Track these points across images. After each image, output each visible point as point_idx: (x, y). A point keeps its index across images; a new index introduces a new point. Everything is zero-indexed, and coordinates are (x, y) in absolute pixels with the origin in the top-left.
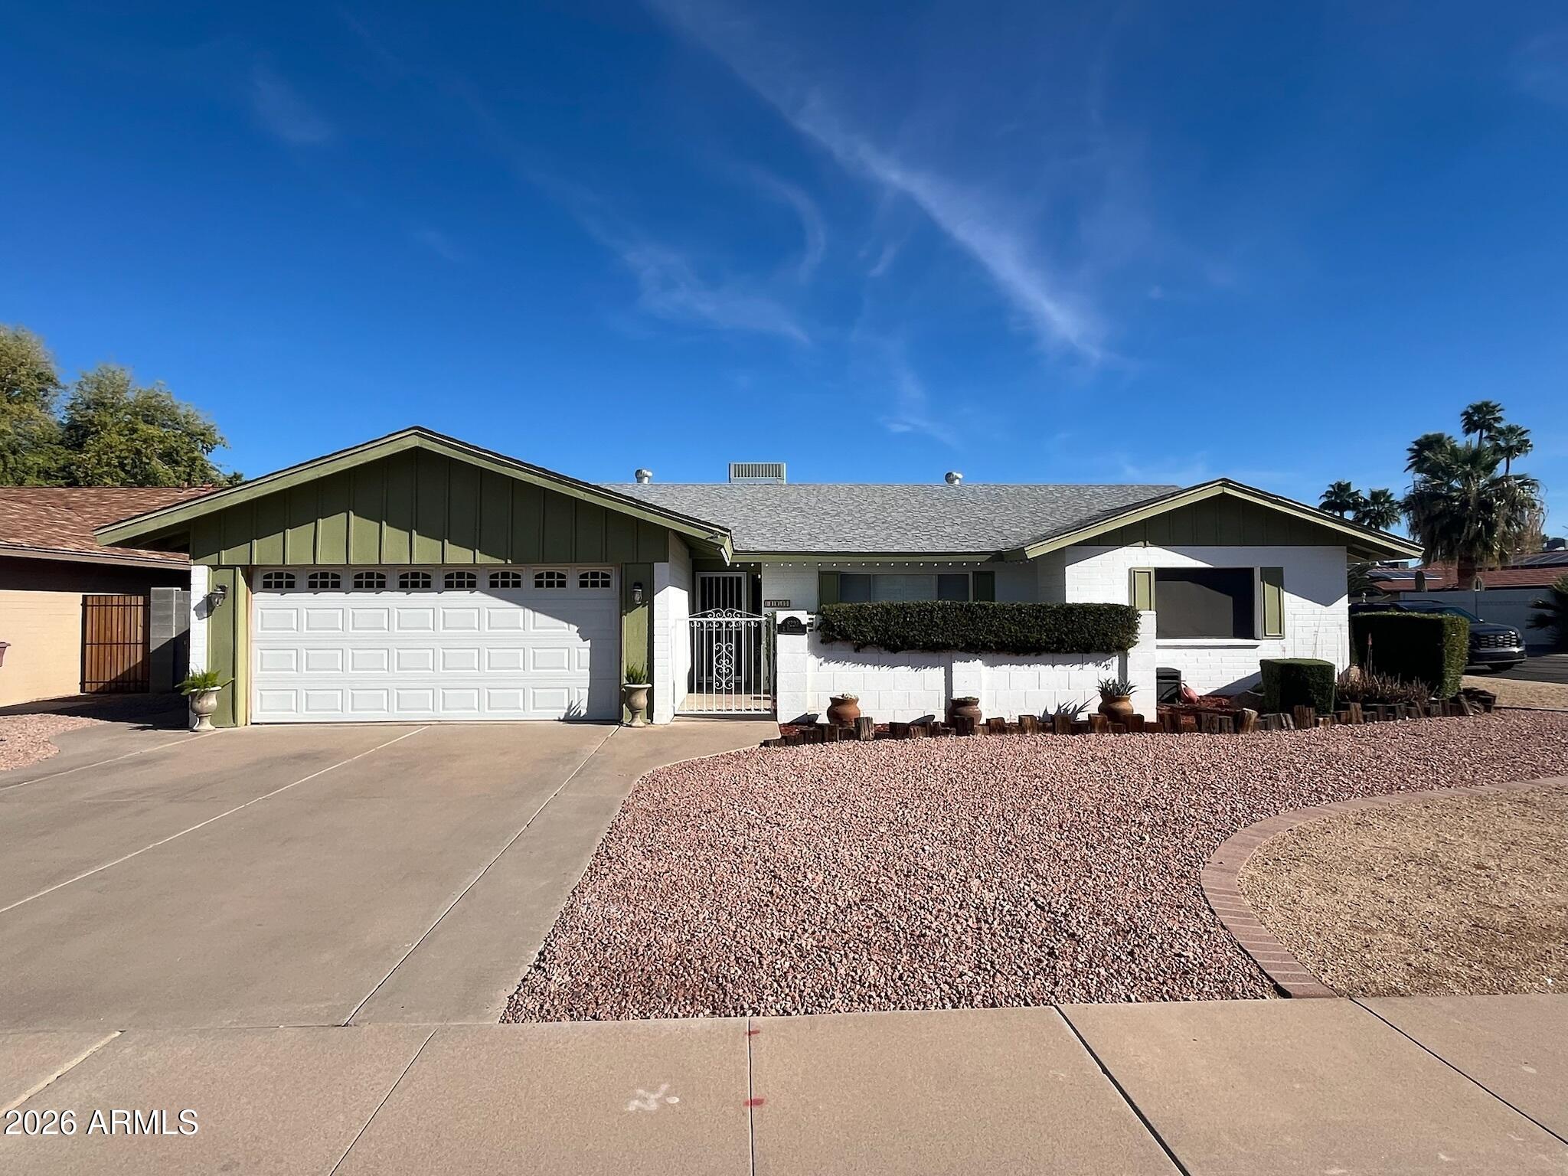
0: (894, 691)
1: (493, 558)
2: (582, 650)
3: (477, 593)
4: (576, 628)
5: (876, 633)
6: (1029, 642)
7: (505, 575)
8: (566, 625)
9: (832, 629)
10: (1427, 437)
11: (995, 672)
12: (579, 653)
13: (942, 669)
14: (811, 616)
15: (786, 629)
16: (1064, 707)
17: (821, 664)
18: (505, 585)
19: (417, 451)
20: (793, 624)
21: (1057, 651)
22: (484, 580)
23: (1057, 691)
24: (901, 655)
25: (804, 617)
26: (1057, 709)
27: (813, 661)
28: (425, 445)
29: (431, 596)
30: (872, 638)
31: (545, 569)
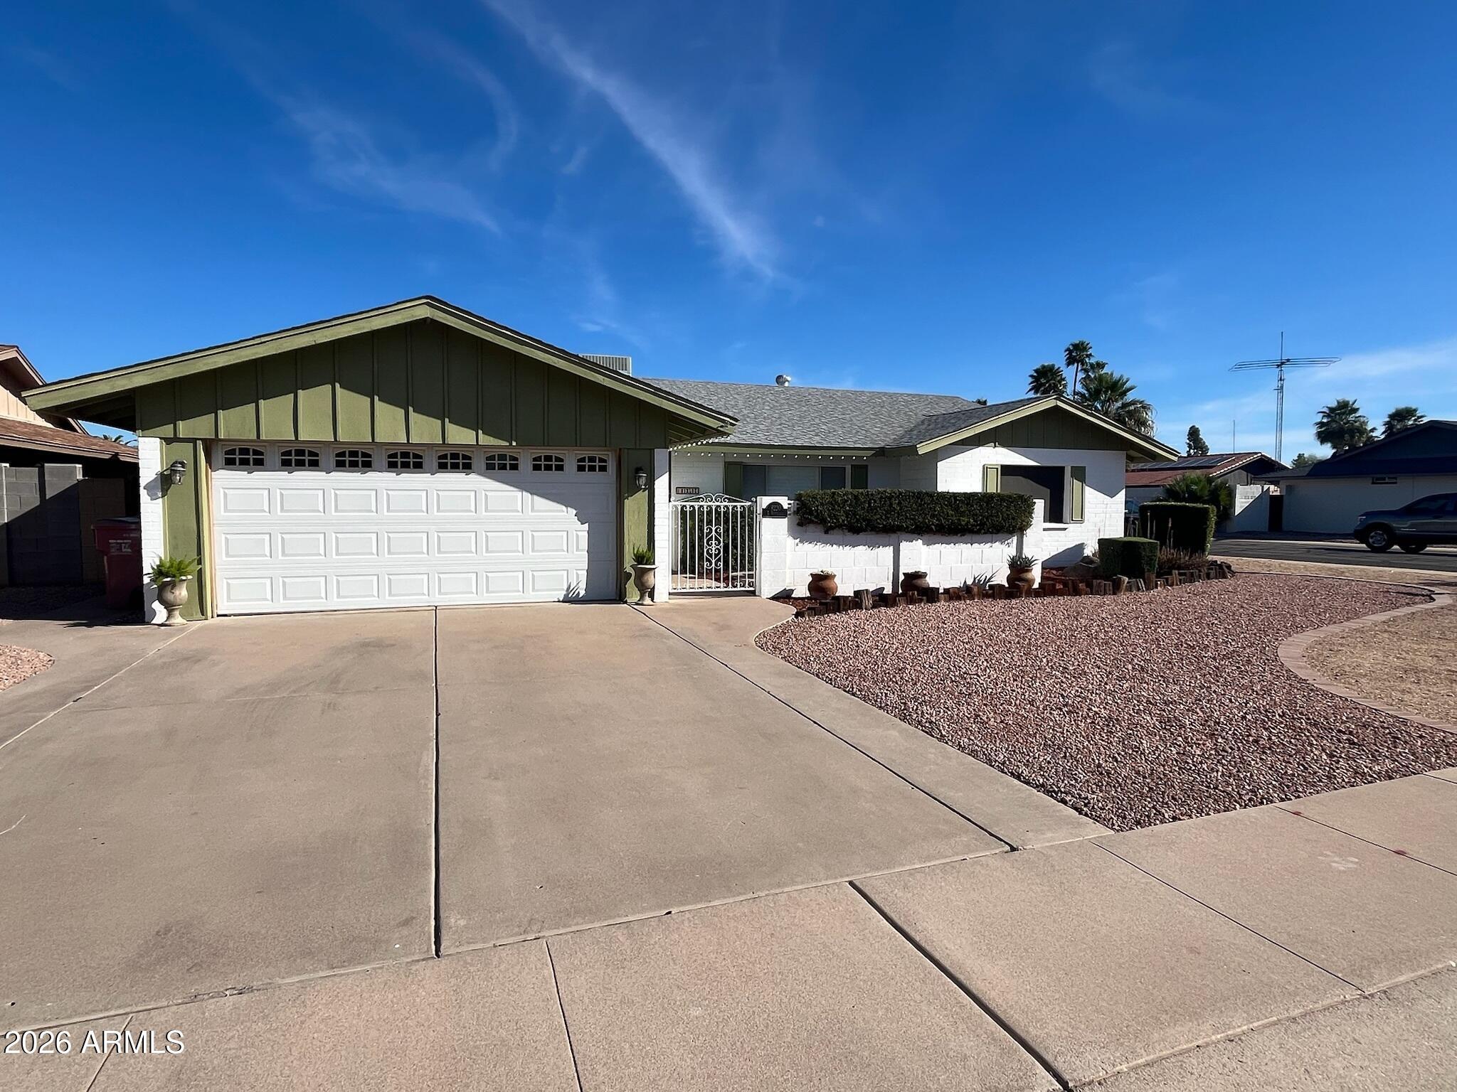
0: (854, 568)
1: (496, 440)
2: (581, 532)
3: (472, 476)
4: (575, 512)
5: (847, 517)
6: (961, 525)
7: (502, 457)
8: (564, 508)
9: (811, 513)
10: (1043, 367)
11: (930, 550)
12: (577, 536)
13: (892, 547)
14: (790, 502)
15: (770, 512)
16: (978, 578)
17: (797, 545)
18: (503, 467)
19: (424, 322)
20: (776, 508)
21: (978, 532)
22: (480, 462)
23: (974, 565)
24: (862, 536)
25: (784, 502)
26: (973, 579)
27: (791, 542)
28: (437, 316)
29: (425, 477)
30: (844, 521)
31: (543, 452)
